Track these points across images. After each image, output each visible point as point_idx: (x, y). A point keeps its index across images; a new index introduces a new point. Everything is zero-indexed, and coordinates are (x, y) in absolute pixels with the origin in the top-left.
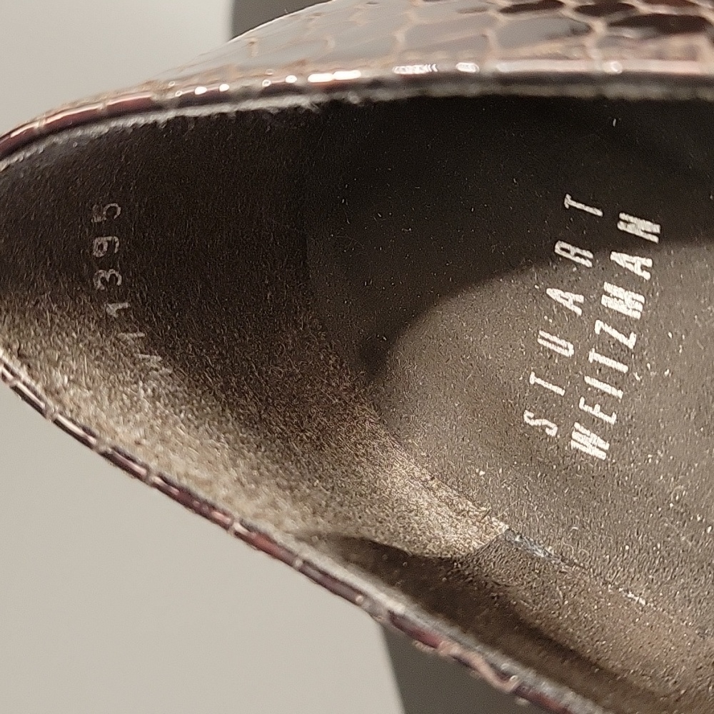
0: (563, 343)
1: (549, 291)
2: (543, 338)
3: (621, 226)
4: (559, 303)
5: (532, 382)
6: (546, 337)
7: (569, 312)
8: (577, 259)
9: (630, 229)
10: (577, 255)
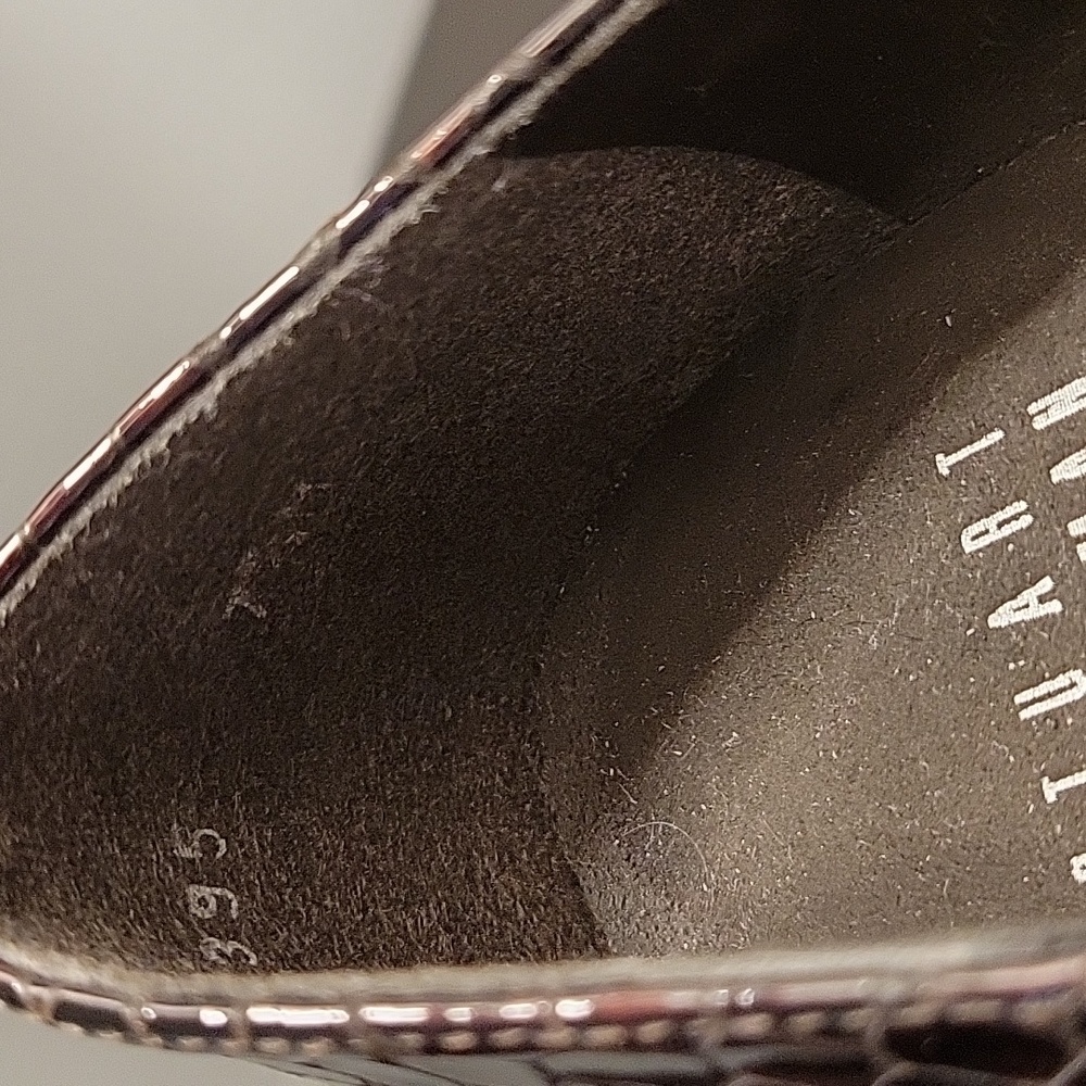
0: (1062, 681)
1: (994, 621)
2: (1025, 705)
3: (1040, 424)
4: (1018, 623)
5: (1051, 797)
6: (1030, 698)
7: (1040, 624)
8: (1007, 531)
9: (1056, 416)
10: (1000, 526)
